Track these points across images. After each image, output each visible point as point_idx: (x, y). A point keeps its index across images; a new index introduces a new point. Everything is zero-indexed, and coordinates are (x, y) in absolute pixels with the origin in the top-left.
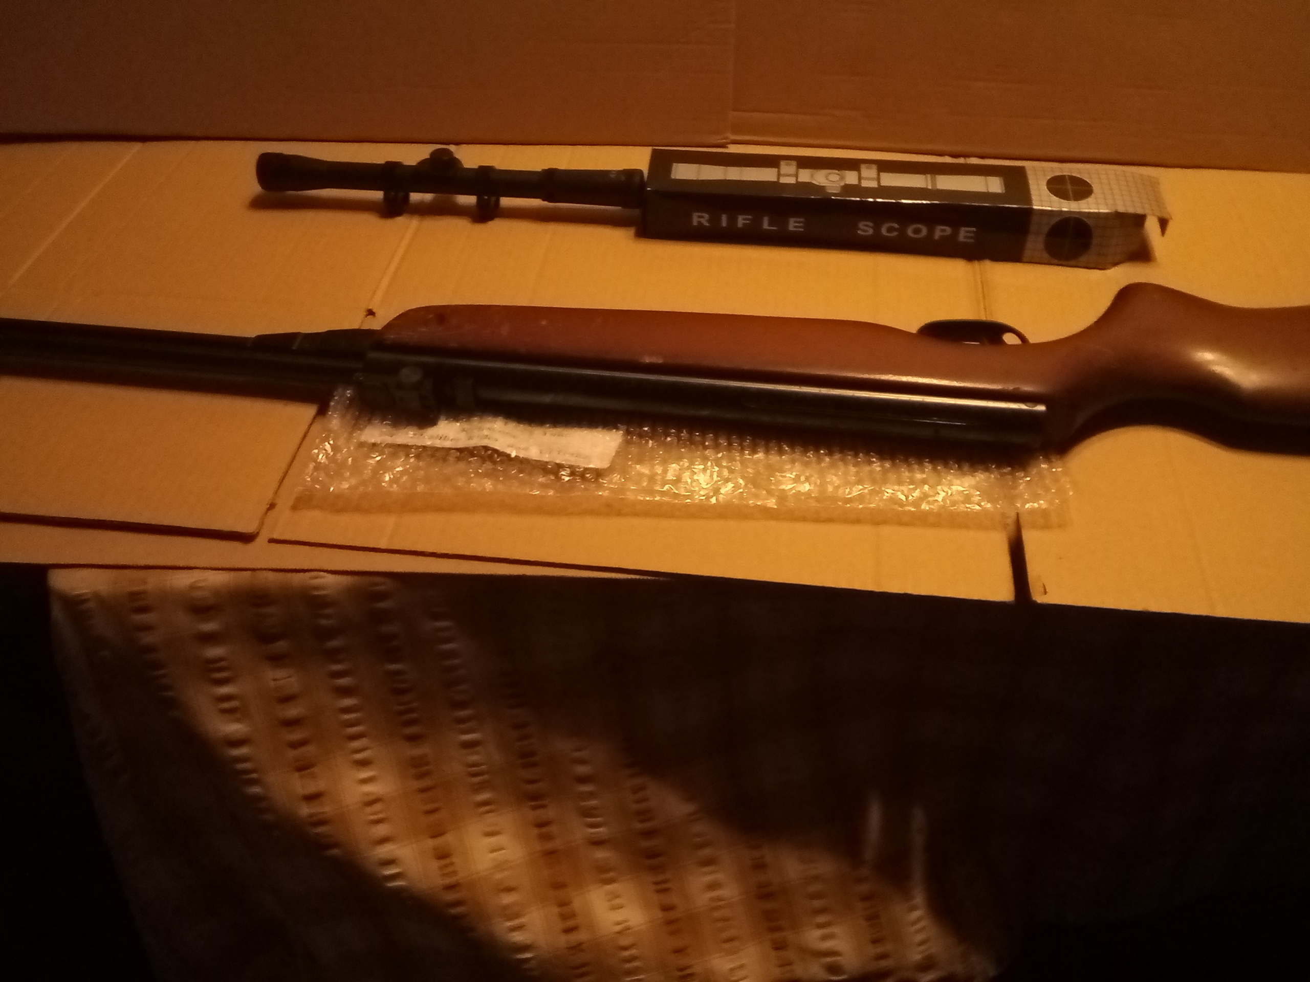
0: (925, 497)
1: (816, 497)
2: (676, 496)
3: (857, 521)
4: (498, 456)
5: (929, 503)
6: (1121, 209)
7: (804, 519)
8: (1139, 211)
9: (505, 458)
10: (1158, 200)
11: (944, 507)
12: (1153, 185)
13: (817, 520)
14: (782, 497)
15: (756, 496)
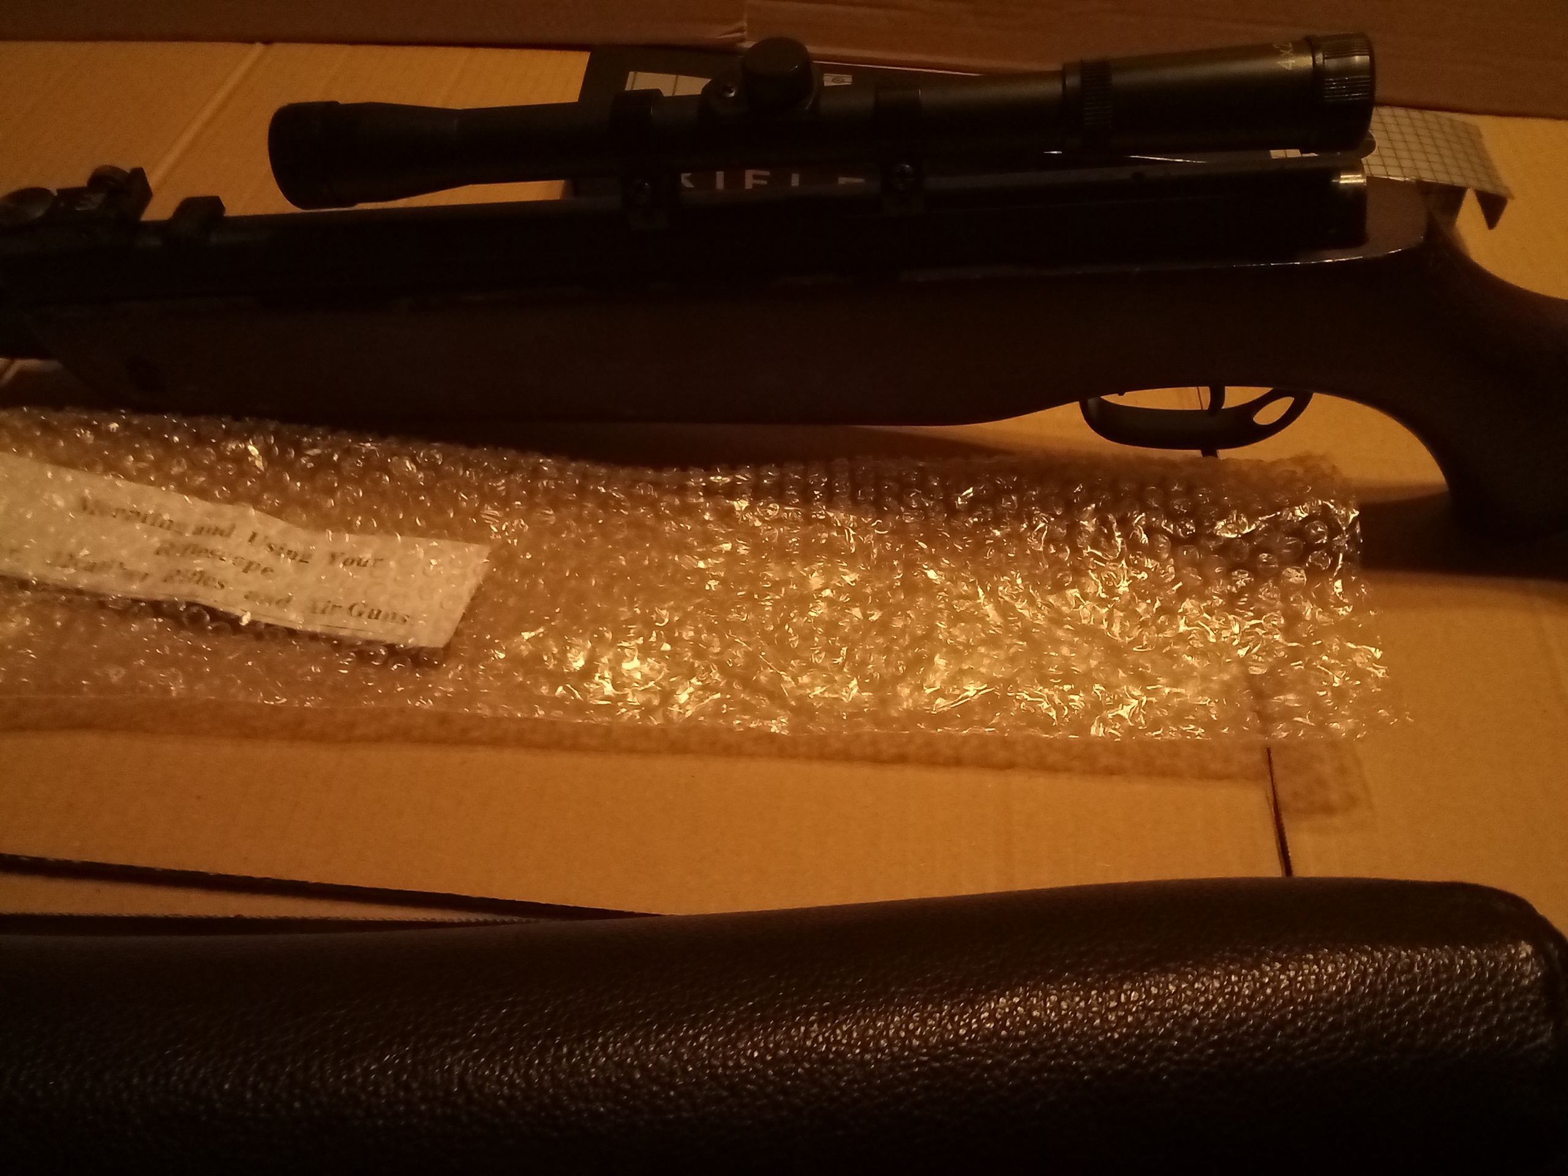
0: (1096, 708)
1: (870, 713)
2: (581, 707)
3: (957, 762)
4: (212, 620)
5: (1104, 722)
6: (1427, 177)
7: (846, 756)
8: (1458, 181)
9: (228, 626)
10: (1485, 164)
11: (1131, 731)
12: (1474, 138)
13: (877, 760)
14: (803, 710)
15: (746, 708)
